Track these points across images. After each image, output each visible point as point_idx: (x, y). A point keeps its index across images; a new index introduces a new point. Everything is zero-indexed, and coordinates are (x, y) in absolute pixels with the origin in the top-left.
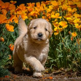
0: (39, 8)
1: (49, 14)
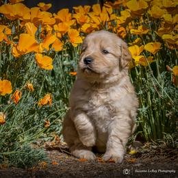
0: (99, 16)
1: (122, 29)
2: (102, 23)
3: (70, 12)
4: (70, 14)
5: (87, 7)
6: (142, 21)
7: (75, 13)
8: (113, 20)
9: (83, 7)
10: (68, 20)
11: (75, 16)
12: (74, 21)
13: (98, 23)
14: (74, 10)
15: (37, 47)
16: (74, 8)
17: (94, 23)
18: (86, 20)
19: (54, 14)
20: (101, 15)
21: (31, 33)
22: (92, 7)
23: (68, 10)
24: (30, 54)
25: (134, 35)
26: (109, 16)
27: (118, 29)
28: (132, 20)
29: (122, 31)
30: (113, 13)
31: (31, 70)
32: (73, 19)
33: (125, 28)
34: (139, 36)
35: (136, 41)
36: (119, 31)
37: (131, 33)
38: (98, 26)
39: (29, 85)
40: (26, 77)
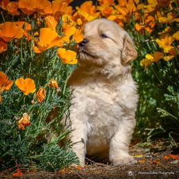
0: (125, 7)
1: (150, 18)
2: (129, 13)
3: (94, 4)
4: (94, 7)
6: (171, 9)
7: (99, 5)
8: (141, 10)
10: (92, 12)
11: (99, 8)
12: (98, 13)
13: (125, 13)
14: (98, 2)
17: (120, 14)
18: (111, 11)
19: (77, 8)
20: (127, 6)
21: (52, 27)
23: (91, 2)
24: (53, 49)
25: (164, 24)
26: (136, 5)
27: (146, 18)
28: (161, 7)
29: (151, 21)
30: (140, 3)
31: (54, 67)
32: (98, 11)
33: (154, 16)
34: (169, 25)
35: (166, 30)
36: (148, 21)
37: (160, 21)
38: (125, 16)
39: (53, 82)
40: (50, 74)
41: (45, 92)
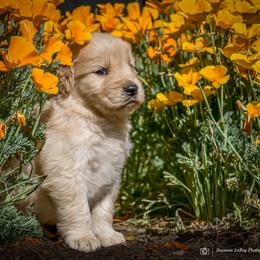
0: (137, 21)
1: (171, 42)
2: (141, 31)
3: (92, 11)
4: (92, 15)
5: (120, 6)
6: (203, 32)
7: (99, 13)
8: (158, 29)
9: (113, 5)
11: (98, 18)
12: (97, 26)
13: (135, 31)
14: (99, 9)
15: (36, 58)
16: (99, 5)
17: (129, 30)
18: (115, 25)
19: (67, 14)
20: (141, 20)
21: (28, 37)
22: (126, 5)
23: (89, 8)
24: (25, 68)
25: (189, 53)
26: (153, 21)
27: (165, 41)
28: (188, 28)
29: (171, 46)
30: (158, 19)
31: (24, 94)
32: (97, 22)
33: (176, 40)
34: (196, 55)
35: (192, 62)
36: (166, 45)
37: (184, 48)
38: (136, 35)
39: (19, 116)
40: (16, 103)
41: (6, 128)
